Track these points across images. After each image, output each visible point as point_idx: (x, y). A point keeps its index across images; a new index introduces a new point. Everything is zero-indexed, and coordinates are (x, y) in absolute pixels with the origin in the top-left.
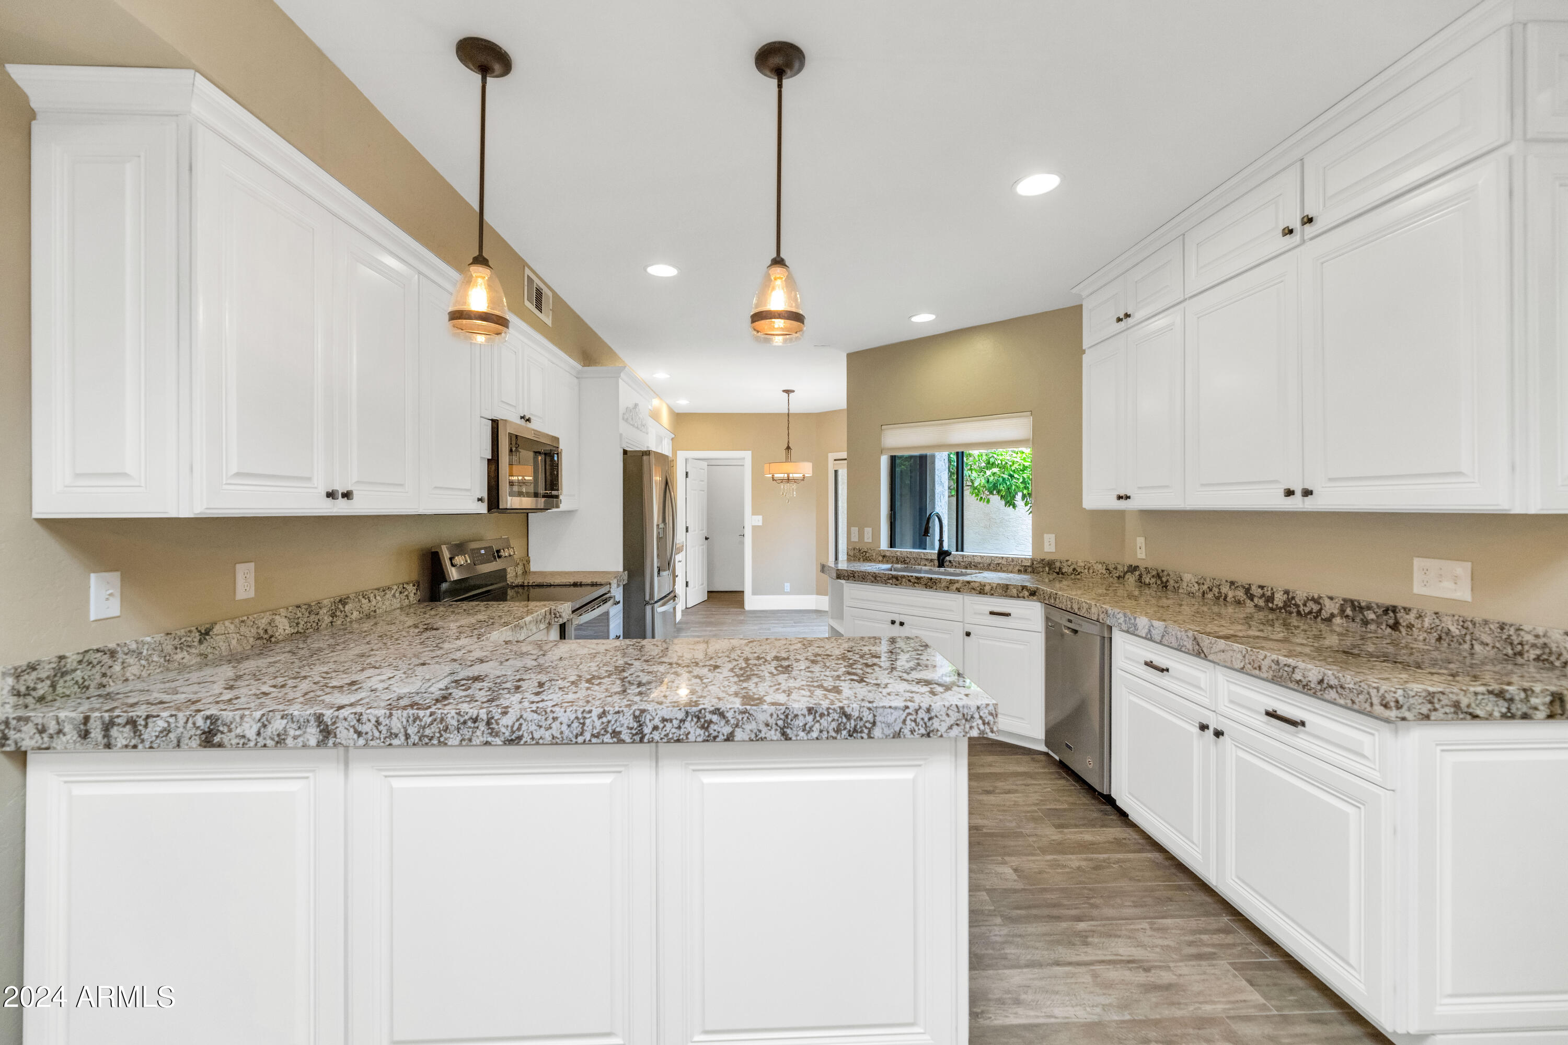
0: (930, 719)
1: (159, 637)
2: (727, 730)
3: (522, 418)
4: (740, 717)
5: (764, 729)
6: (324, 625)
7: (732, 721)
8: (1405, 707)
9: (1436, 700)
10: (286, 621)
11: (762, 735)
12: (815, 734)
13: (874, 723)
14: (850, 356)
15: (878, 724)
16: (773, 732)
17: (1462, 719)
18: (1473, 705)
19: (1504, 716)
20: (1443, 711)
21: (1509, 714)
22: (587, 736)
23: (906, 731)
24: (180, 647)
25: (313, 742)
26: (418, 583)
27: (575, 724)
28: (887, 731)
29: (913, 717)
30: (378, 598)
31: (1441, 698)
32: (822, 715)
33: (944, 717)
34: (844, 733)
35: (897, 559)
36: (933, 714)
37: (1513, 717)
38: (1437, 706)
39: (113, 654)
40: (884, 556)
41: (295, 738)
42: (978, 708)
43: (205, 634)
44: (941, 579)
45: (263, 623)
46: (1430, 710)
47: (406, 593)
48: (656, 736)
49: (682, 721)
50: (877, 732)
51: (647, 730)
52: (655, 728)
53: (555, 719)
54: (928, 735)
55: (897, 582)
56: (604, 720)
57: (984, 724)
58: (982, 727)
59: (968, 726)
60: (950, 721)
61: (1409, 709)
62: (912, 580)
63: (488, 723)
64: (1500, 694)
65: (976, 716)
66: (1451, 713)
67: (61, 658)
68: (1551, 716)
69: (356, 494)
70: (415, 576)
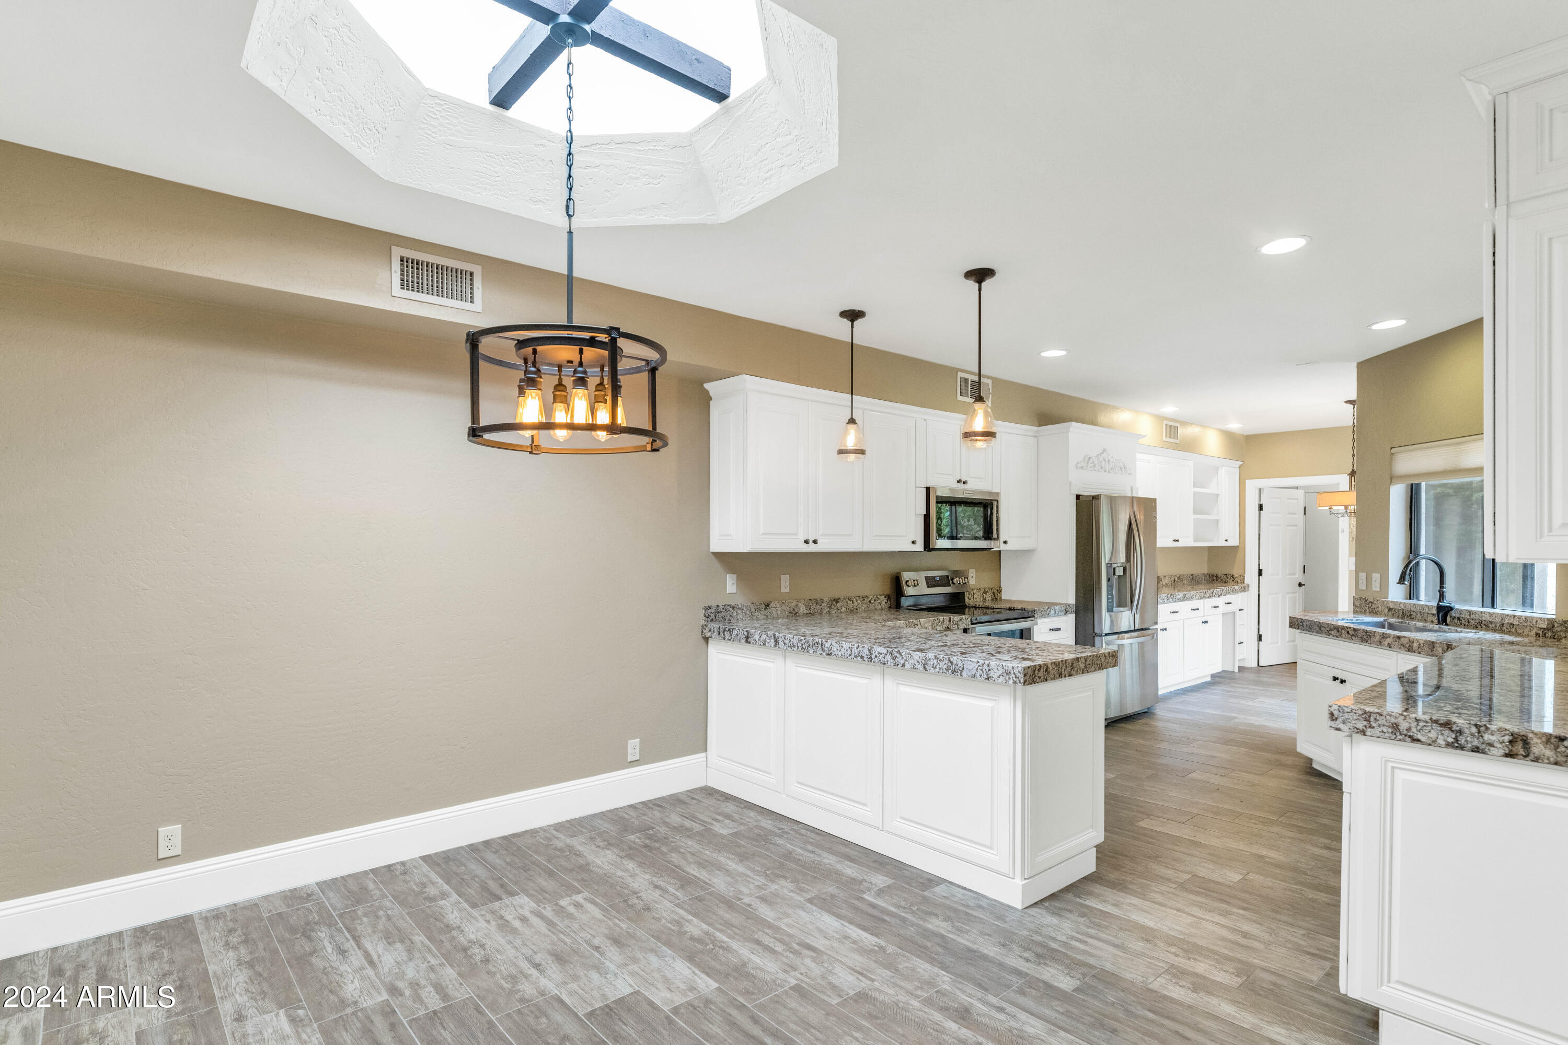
0: (989, 670)
1: (749, 604)
2: (902, 662)
3: (959, 482)
4: (907, 656)
5: (917, 664)
6: (824, 612)
7: (904, 658)
8: (1340, 720)
9: (1372, 719)
10: (804, 606)
11: (916, 667)
12: (937, 670)
13: (963, 668)
14: (1361, 365)
15: (965, 669)
16: (920, 666)
17: (1400, 740)
18: (1414, 730)
19: (1449, 745)
20: (1380, 729)
21: (1456, 745)
22: (853, 656)
23: (978, 675)
24: (757, 610)
25: (773, 646)
26: (889, 596)
27: (849, 650)
28: (969, 674)
29: (981, 668)
30: (859, 602)
31: (1378, 718)
32: (940, 660)
33: (996, 670)
34: (950, 671)
35: (1403, 612)
36: (991, 668)
37: (1462, 748)
38: (1373, 724)
39: (733, 608)
40: (1390, 609)
41: (768, 643)
42: (1013, 668)
43: (767, 606)
44: (1375, 632)
45: (793, 605)
46: (1365, 726)
47: (879, 601)
48: (876, 660)
49: (886, 655)
50: (964, 673)
51: (873, 657)
52: (876, 656)
53: (842, 647)
54: (988, 679)
55: (1338, 634)
56: (858, 650)
57: (1016, 677)
58: (1015, 679)
59: (1007, 677)
60: (999, 673)
61: (1344, 722)
62: (1350, 633)
63: (822, 646)
64: (1447, 725)
65: (1012, 672)
66: (1388, 733)
67: (718, 606)
68: (1510, 755)
69: (819, 541)
70: (887, 592)
